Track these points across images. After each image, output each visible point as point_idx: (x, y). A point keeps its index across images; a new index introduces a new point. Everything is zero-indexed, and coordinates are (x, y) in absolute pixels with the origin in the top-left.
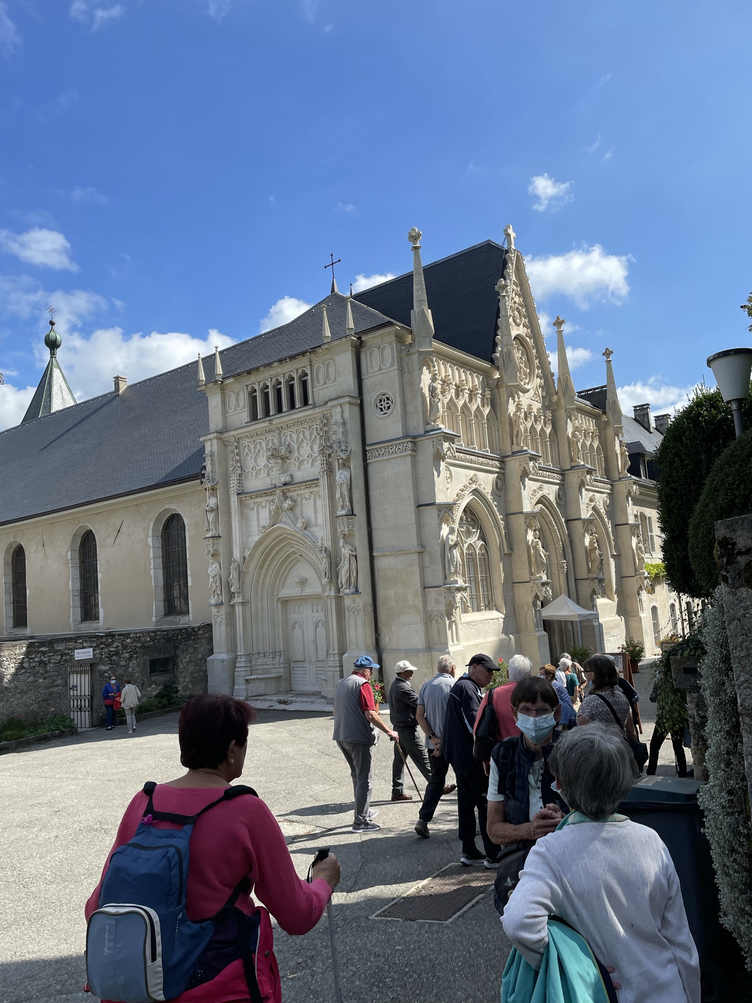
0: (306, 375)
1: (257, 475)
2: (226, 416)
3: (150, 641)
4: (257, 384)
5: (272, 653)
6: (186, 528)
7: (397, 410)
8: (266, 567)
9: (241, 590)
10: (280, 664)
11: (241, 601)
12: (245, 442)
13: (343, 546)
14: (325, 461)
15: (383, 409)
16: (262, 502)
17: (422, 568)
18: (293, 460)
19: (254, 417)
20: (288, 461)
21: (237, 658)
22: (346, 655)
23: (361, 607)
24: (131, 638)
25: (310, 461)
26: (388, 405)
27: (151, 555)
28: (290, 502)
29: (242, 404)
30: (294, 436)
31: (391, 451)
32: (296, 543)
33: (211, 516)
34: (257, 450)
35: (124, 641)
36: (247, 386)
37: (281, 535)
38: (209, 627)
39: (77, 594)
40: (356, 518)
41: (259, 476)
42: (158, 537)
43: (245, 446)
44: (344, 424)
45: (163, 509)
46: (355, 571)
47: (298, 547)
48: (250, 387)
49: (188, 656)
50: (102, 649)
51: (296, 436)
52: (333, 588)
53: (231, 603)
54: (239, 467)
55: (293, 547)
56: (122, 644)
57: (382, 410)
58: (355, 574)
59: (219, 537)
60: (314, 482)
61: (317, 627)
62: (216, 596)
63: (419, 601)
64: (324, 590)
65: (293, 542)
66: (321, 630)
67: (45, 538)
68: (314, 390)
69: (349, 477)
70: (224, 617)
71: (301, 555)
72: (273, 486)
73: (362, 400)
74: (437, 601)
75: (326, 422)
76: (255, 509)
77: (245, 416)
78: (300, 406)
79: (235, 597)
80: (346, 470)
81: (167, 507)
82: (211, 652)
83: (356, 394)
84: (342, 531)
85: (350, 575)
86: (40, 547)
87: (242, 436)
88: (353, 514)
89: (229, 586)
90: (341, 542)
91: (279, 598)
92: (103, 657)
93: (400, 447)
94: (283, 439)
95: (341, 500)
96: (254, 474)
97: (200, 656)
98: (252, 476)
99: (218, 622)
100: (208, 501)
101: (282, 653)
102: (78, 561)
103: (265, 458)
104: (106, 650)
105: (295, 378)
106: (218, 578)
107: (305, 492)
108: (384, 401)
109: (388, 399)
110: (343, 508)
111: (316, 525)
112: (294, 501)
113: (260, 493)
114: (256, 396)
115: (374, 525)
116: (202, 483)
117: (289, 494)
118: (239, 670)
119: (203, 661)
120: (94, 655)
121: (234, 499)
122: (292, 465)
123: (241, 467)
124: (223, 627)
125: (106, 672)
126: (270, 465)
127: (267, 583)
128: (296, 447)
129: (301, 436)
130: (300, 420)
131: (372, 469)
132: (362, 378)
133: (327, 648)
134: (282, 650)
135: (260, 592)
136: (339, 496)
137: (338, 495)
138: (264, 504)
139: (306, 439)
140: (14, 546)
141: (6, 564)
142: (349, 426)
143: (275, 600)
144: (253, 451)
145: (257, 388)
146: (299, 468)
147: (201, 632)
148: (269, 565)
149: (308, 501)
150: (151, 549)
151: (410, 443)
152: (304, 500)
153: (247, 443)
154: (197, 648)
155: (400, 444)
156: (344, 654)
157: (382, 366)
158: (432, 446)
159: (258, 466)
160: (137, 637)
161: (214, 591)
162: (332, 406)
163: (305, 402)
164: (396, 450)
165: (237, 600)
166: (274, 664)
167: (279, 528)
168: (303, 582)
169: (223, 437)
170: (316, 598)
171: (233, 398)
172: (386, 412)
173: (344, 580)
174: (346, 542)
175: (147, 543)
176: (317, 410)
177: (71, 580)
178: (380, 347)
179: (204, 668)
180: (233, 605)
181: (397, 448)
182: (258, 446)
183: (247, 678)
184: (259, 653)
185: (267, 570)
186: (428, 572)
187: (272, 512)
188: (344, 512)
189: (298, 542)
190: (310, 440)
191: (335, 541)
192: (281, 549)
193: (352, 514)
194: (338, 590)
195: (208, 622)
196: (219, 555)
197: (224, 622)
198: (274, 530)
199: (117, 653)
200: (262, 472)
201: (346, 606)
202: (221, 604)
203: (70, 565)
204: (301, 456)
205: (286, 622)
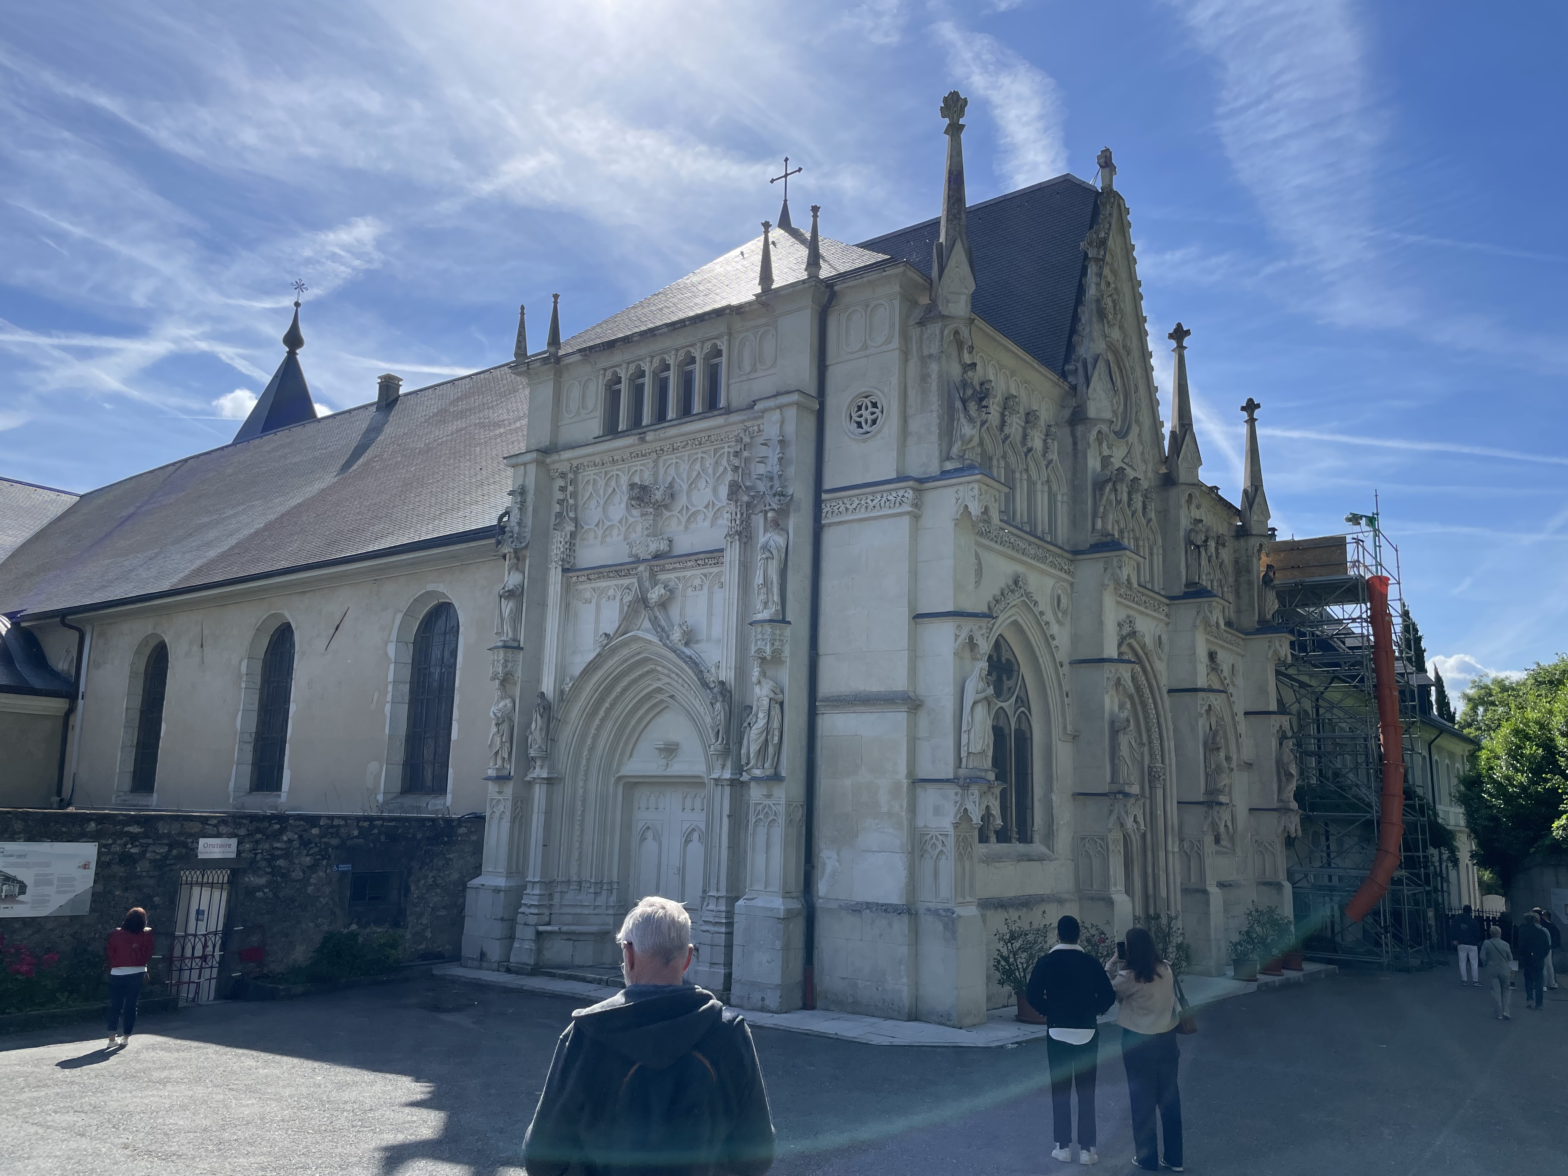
0: (719, 353)
1: (604, 536)
2: (559, 424)
3: (357, 837)
4: (624, 366)
5: (596, 883)
6: (461, 629)
7: (890, 425)
8: (602, 713)
9: (548, 756)
10: (607, 907)
11: (545, 775)
12: (589, 474)
13: (759, 682)
14: (739, 516)
15: (863, 424)
16: (609, 587)
17: (913, 741)
18: (675, 513)
19: (611, 430)
20: (667, 514)
21: (525, 887)
22: (741, 902)
23: (782, 809)
24: (320, 827)
25: (710, 515)
26: (874, 416)
27: (391, 677)
28: (663, 591)
29: (590, 404)
30: (684, 467)
31: (871, 504)
32: (666, 672)
33: (508, 607)
34: (610, 490)
35: (305, 830)
36: (605, 369)
37: (639, 653)
38: (478, 820)
39: (250, 740)
40: (788, 631)
41: (608, 539)
42: (407, 643)
43: (588, 482)
44: (783, 443)
45: (423, 591)
46: (777, 733)
47: (668, 680)
48: (609, 374)
49: (431, 875)
50: (257, 842)
51: (687, 467)
52: (729, 764)
53: (528, 778)
54: (571, 519)
55: (659, 679)
56: (301, 837)
57: (859, 425)
58: (776, 739)
59: (519, 648)
60: (714, 555)
61: (688, 841)
62: (499, 762)
63: (902, 807)
64: (710, 769)
65: (659, 668)
66: (696, 848)
67: (206, 632)
68: (732, 381)
69: (784, 545)
70: (509, 804)
71: (672, 697)
72: (631, 560)
73: (822, 405)
74: (937, 811)
75: (749, 441)
76: (594, 602)
77: (594, 426)
78: (701, 411)
79: (535, 768)
80: (779, 534)
81: (430, 587)
82: (477, 870)
83: (813, 390)
84: (759, 651)
85: (767, 740)
86: (196, 648)
87: (585, 461)
88: (784, 621)
89: (525, 744)
90: (756, 673)
91: (620, 778)
92: (259, 857)
93: (890, 498)
94: (662, 471)
95: (764, 590)
96: (600, 534)
97: (455, 876)
98: (595, 538)
99: (497, 815)
100: (506, 579)
101: (615, 886)
102: (258, 679)
103: (623, 505)
104: (267, 846)
105: (698, 359)
106: (505, 727)
107: (694, 575)
108: (867, 409)
109: (875, 405)
110: (766, 604)
111: (709, 639)
112: (670, 590)
113: (607, 569)
114: (619, 390)
115: (824, 647)
116: (499, 543)
117: (663, 577)
118: (527, 911)
119: (460, 888)
120: (239, 853)
121: (555, 577)
122: (674, 521)
123: (576, 520)
124: (506, 825)
125: (260, 888)
126: (631, 520)
127: (601, 743)
128: (685, 487)
129: (698, 467)
130: (698, 435)
131: (829, 538)
132: (828, 363)
133: (704, 885)
134: (616, 880)
135: (584, 762)
136: (761, 581)
137: (759, 579)
138: (611, 592)
139: (707, 474)
140: (153, 643)
141: (133, 674)
142: (792, 451)
143: (613, 780)
144: (601, 492)
145: (623, 375)
146: (686, 528)
147: (462, 830)
148: (608, 711)
149: (697, 593)
150: (392, 666)
151: (911, 492)
152: (690, 589)
153: (593, 477)
154: (451, 860)
155: (890, 491)
156: (737, 899)
157: (869, 342)
158: (954, 501)
159: (609, 520)
160: (333, 826)
161: (497, 753)
162: (764, 411)
163: (712, 404)
164: (882, 502)
165: (540, 772)
166: (595, 907)
167: (636, 639)
168: (670, 750)
169: (548, 461)
170: (694, 783)
171: (576, 393)
172: (869, 429)
173: (754, 748)
174: (763, 674)
175: (386, 653)
176: (734, 418)
177: (240, 713)
178: (867, 306)
179: (460, 900)
180: (529, 782)
181: (884, 499)
182: (613, 483)
183: (541, 928)
184: (569, 882)
185: (603, 720)
186: (924, 749)
187: (626, 608)
188: (765, 615)
189: (670, 670)
190: (714, 475)
191: (741, 671)
192: (634, 681)
193: (781, 620)
194: (739, 769)
195: (478, 811)
196: (515, 684)
197: (508, 814)
198: (625, 644)
199: (287, 855)
200: (615, 532)
201: (752, 802)
202: (508, 778)
203: (243, 685)
204: (693, 505)
205: (627, 825)
